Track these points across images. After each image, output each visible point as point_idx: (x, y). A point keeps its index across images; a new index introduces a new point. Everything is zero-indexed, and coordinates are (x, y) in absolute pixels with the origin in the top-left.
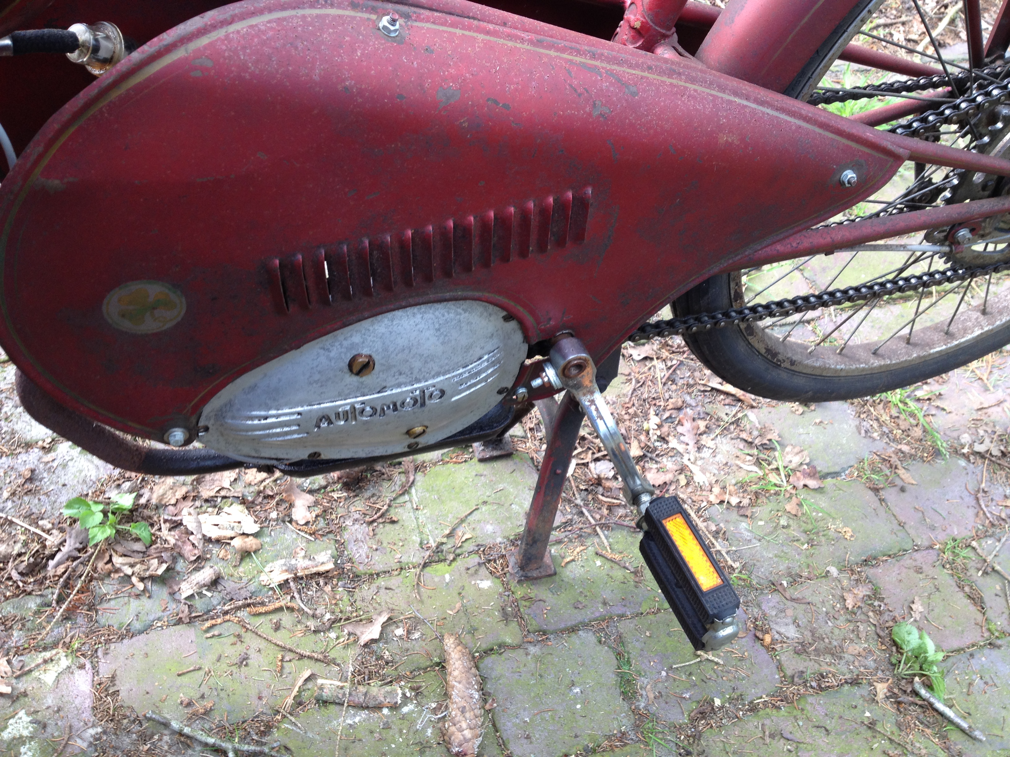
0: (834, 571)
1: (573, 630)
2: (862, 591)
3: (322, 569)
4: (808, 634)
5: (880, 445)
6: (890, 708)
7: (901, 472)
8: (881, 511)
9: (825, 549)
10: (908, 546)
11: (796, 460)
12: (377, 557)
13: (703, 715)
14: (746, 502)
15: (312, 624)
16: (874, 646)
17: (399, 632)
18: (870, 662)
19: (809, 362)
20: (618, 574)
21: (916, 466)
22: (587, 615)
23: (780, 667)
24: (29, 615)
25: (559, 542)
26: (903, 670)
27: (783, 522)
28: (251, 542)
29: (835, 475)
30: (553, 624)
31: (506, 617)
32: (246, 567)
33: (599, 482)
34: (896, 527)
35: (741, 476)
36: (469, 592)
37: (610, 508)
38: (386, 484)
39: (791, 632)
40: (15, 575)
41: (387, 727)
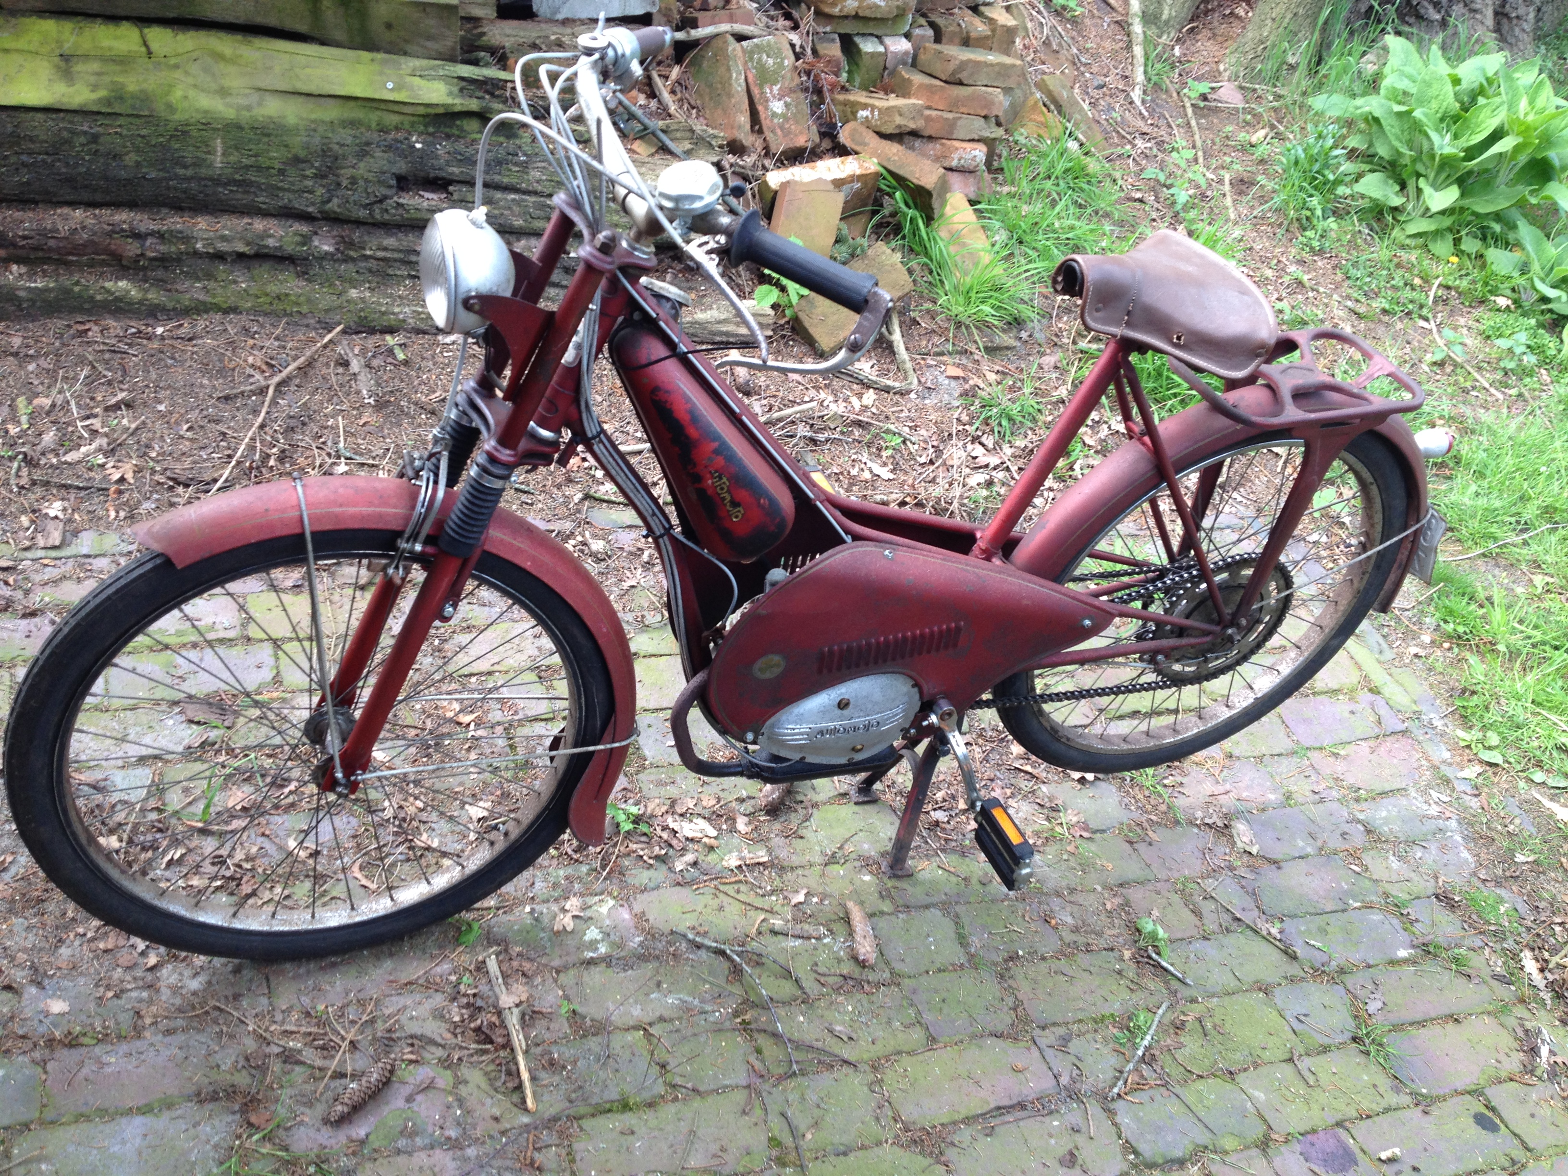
0: (1099, 888)
1: (927, 907)
2: (1118, 901)
3: (761, 860)
4: (1080, 923)
5: (1136, 815)
6: (1133, 966)
7: (1150, 833)
8: (1134, 856)
9: (1093, 875)
10: (1151, 877)
11: (1075, 819)
12: (794, 858)
13: (1011, 958)
14: (1039, 842)
15: (761, 892)
16: (1125, 932)
17: (815, 900)
18: (1121, 940)
19: (1079, 740)
20: (954, 879)
21: (1161, 830)
22: (935, 899)
23: (1061, 939)
24: (583, 875)
25: (913, 858)
26: (1142, 943)
27: (1065, 857)
28: (713, 842)
29: (1103, 831)
30: (912, 901)
31: (882, 897)
32: (712, 857)
33: (937, 823)
34: (1143, 865)
35: (1036, 827)
36: (858, 883)
37: (946, 840)
38: (793, 815)
39: (1069, 920)
40: (570, 852)
41: (816, 949)
